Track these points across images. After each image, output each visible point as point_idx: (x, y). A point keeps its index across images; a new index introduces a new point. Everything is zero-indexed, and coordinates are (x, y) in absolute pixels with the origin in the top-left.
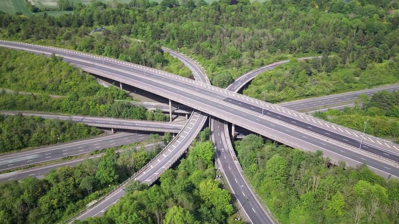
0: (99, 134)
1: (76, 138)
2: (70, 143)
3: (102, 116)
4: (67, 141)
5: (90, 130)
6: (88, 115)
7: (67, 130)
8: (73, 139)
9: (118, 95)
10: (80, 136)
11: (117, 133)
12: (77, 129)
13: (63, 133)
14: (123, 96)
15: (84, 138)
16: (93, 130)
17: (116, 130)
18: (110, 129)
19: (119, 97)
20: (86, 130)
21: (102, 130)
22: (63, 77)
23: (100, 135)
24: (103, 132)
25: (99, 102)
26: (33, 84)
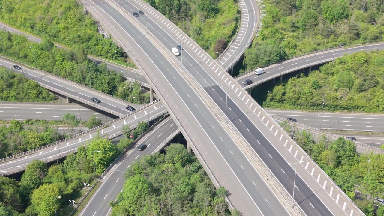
0: (51, 100)
1: (23, 99)
2: (13, 103)
3: (65, 77)
4: (11, 100)
5: (41, 93)
6: (51, 72)
7: (15, 87)
8: (18, 99)
9: (108, 52)
10: (27, 97)
11: (73, 104)
12: (25, 88)
13: (9, 90)
14: (113, 55)
15: (31, 101)
16: (44, 94)
17: (72, 101)
18: (65, 97)
19: (109, 56)
20: (35, 92)
21: (56, 96)
22: (59, 16)
23: (52, 102)
24: (56, 99)
25: (68, 58)
26: (23, 19)
